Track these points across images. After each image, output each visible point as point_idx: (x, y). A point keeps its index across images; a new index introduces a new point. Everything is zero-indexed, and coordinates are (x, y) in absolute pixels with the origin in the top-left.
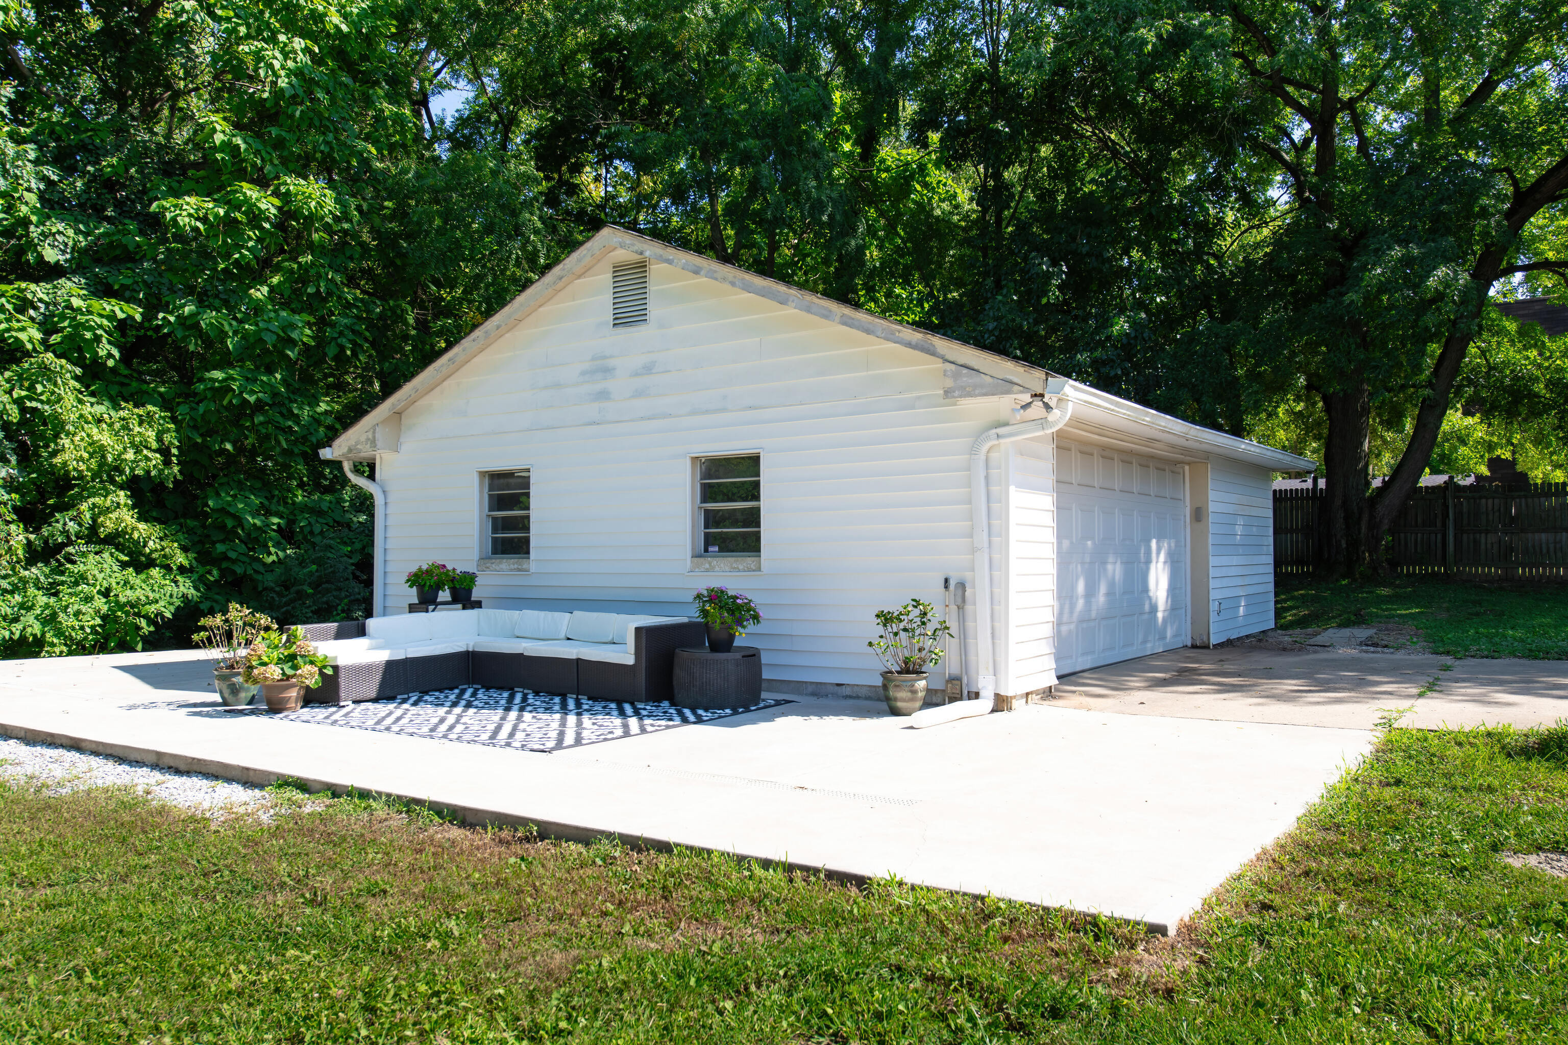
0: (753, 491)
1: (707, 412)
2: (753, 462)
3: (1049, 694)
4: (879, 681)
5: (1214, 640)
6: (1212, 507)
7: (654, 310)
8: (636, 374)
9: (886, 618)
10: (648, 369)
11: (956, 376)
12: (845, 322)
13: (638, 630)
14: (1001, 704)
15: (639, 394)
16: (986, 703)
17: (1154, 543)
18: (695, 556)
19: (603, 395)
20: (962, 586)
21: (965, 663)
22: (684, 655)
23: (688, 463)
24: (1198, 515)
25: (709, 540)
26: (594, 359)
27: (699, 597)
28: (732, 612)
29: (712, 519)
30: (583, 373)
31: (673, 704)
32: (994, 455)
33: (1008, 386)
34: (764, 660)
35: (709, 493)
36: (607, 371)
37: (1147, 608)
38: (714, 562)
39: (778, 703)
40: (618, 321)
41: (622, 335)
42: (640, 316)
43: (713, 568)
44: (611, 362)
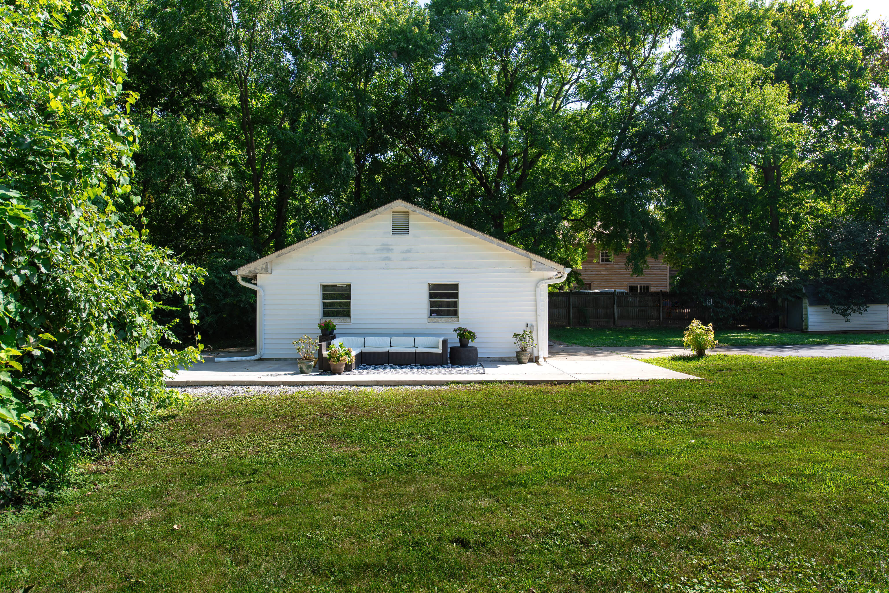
0: (456, 296)
1: (435, 268)
2: (455, 286)
4: (515, 354)
7: (411, 231)
8: (403, 252)
10: (409, 251)
11: (536, 265)
12: (498, 245)
13: (444, 341)
14: (544, 359)
15: (405, 259)
18: (429, 317)
19: (388, 259)
20: (532, 326)
23: (428, 285)
25: (433, 312)
26: (382, 245)
29: (432, 304)
30: (377, 250)
33: (553, 269)
35: (433, 296)
36: (389, 250)
40: (395, 232)
41: (396, 237)
42: (405, 232)
43: (437, 322)
44: (391, 247)
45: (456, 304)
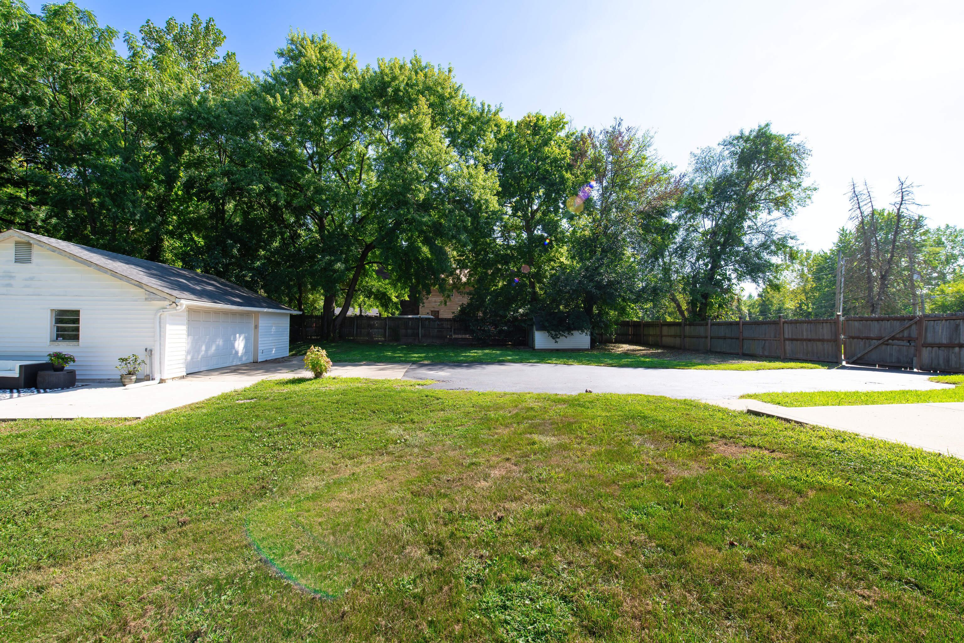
0: (77, 321)
1: (58, 295)
2: (77, 313)
3: (183, 377)
4: (120, 377)
5: (259, 360)
6: (260, 325)
7: (34, 259)
8: (26, 280)
9: (123, 360)
10: (32, 279)
11: (149, 295)
13: (21, 366)
14: (162, 381)
15: (26, 286)
16: (157, 381)
17: (238, 335)
18: (52, 341)
19: (9, 285)
20: (151, 351)
21: (152, 372)
22: (41, 373)
23: (49, 312)
24: (256, 327)
25: (58, 336)
26: (4, 272)
27: (50, 355)
28: (63, 359)
29: (58, 329)
31: (36, 388)
32: (162, 316)
33: (164, 299)
34: (77, 373)
35: (58, 321)
36: (11, 277)
37: (234, 352)
38: (60, 343)
39: (83, 386)
40: (17, 261)
41: (19, 265)
42: (28, 260)
43: (58, 345)
44: (13, 275)
45: (77, 329)
